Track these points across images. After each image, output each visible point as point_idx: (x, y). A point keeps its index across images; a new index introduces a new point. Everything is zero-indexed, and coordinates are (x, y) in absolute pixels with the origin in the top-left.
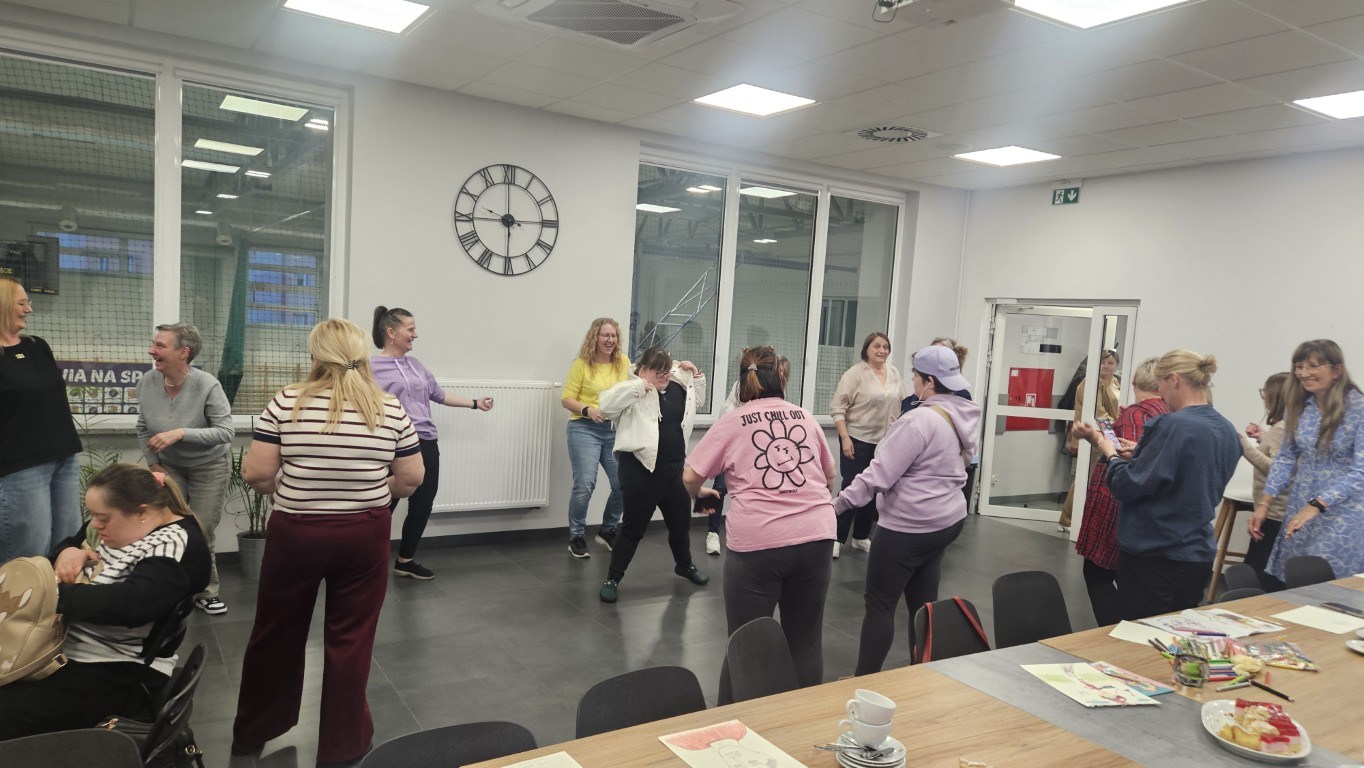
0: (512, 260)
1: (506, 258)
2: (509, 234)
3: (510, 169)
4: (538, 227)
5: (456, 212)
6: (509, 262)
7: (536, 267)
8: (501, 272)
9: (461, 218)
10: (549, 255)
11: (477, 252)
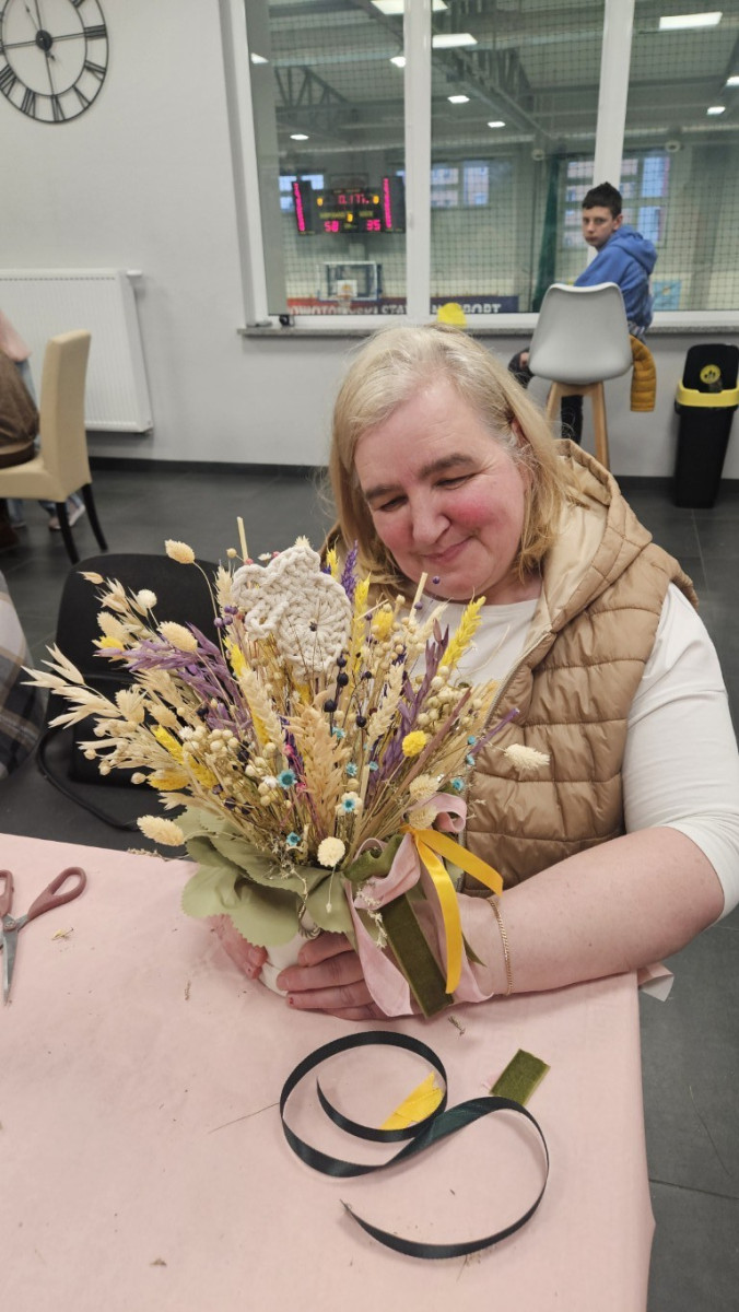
0: (61, 100)
1: (52, 97)
2: (49, 60)
4: (81, 41)
6: (57, 102)
7: (90, 104)
8: (51, 119)
10: (102, 81)
11: (18, 94)
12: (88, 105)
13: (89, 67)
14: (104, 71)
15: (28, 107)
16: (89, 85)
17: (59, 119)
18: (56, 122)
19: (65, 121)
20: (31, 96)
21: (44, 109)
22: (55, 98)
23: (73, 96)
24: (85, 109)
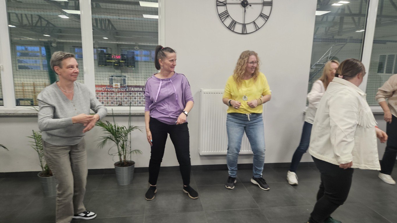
0: (247, 26)
1: (243, 24)
2: (245, 11)
4: (261, 6)
5: (217, 1)
7: (259, 28)
8: (241, 32)
9: (220, 4)
10: (266, 21)
11: (228, 22)
12: (257, 29)
13: (261, 15)
14: (268, 17)
15: (231, 28)
16: (260, 22)
18: (243, 34)
19: (247, 34)
20: (234, 23)
21: (238, 28)
22: (244, 25)
23: (252, 25)
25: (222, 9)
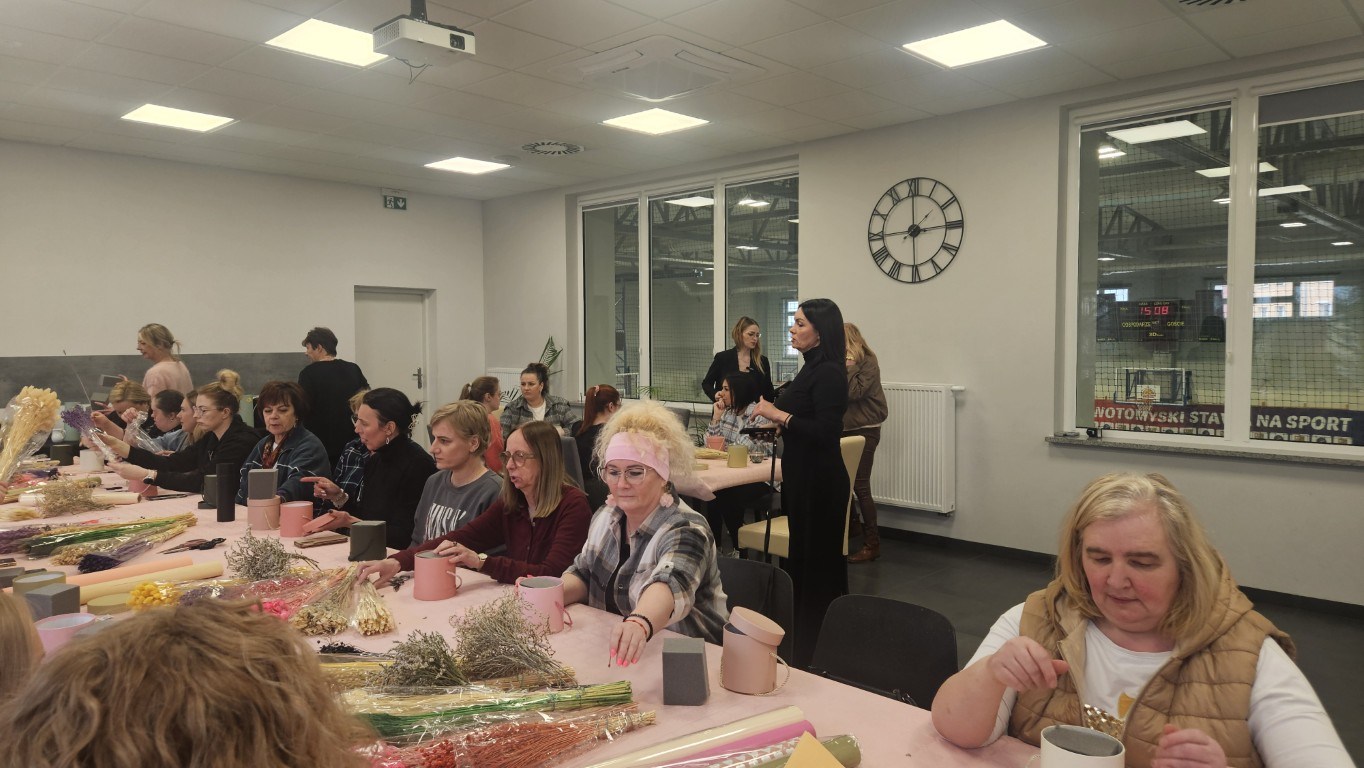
0: (921, 269)
1: (913, 266)
2: (915, 243)
3: (914, 183)
4: (943, 231)
5: (869, 233)
6: (917, 269)
7: (942, 270)
8: (910, 280)
9: (875, 237)
10: (954, 256)
11: (888, 265)
12: (939, 271)
13: (945, 247)
14: (957, 249)
15: (894, 273)
16: (943, 259)
17: (916, 279)
18: (913, 282)
19: (921, 281)
20: (898, 265)
21: (906, 274)
22: (915, 268)
23: (930, 265)
24: (937, 274)
25: (877, 246)
